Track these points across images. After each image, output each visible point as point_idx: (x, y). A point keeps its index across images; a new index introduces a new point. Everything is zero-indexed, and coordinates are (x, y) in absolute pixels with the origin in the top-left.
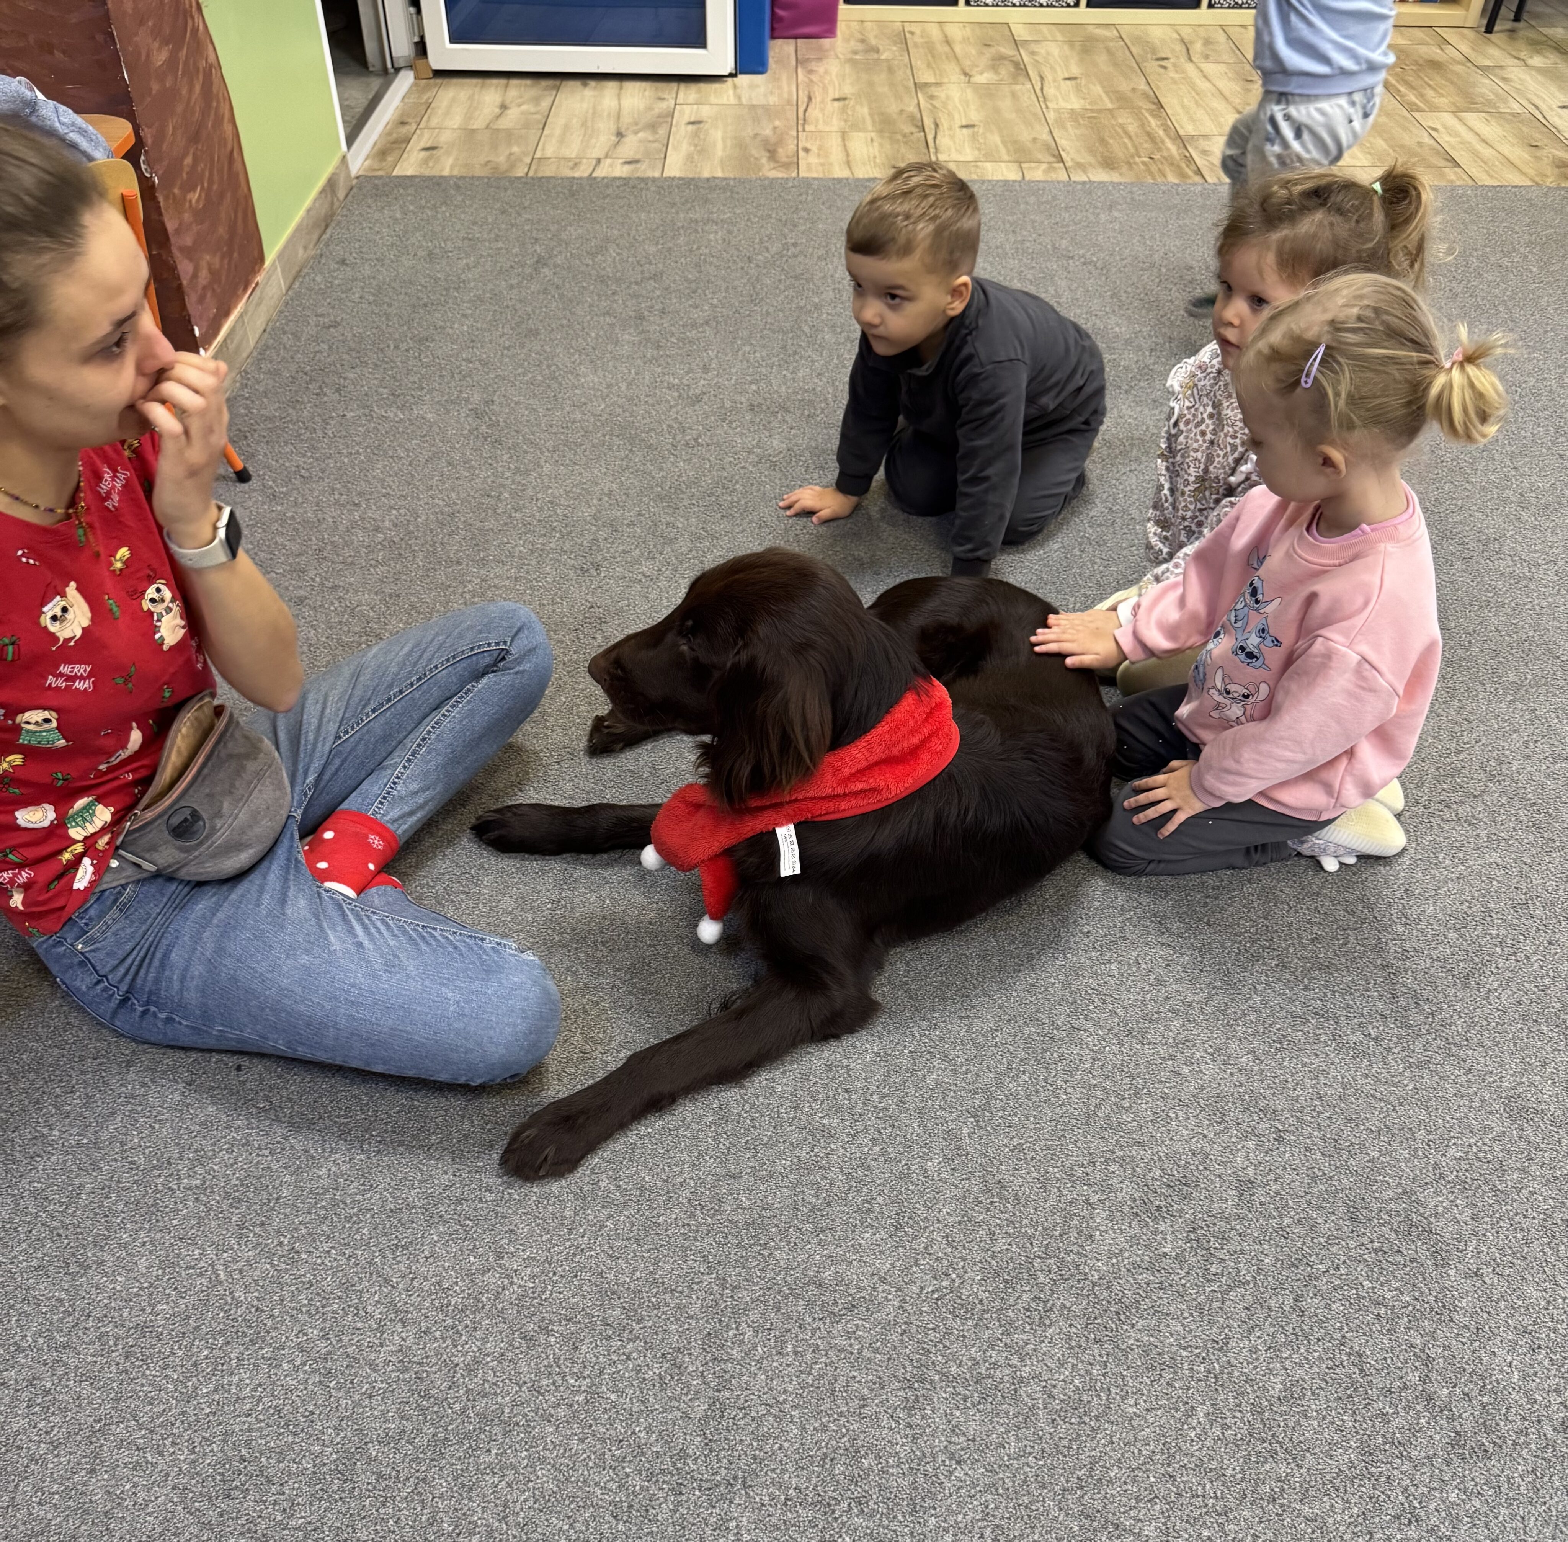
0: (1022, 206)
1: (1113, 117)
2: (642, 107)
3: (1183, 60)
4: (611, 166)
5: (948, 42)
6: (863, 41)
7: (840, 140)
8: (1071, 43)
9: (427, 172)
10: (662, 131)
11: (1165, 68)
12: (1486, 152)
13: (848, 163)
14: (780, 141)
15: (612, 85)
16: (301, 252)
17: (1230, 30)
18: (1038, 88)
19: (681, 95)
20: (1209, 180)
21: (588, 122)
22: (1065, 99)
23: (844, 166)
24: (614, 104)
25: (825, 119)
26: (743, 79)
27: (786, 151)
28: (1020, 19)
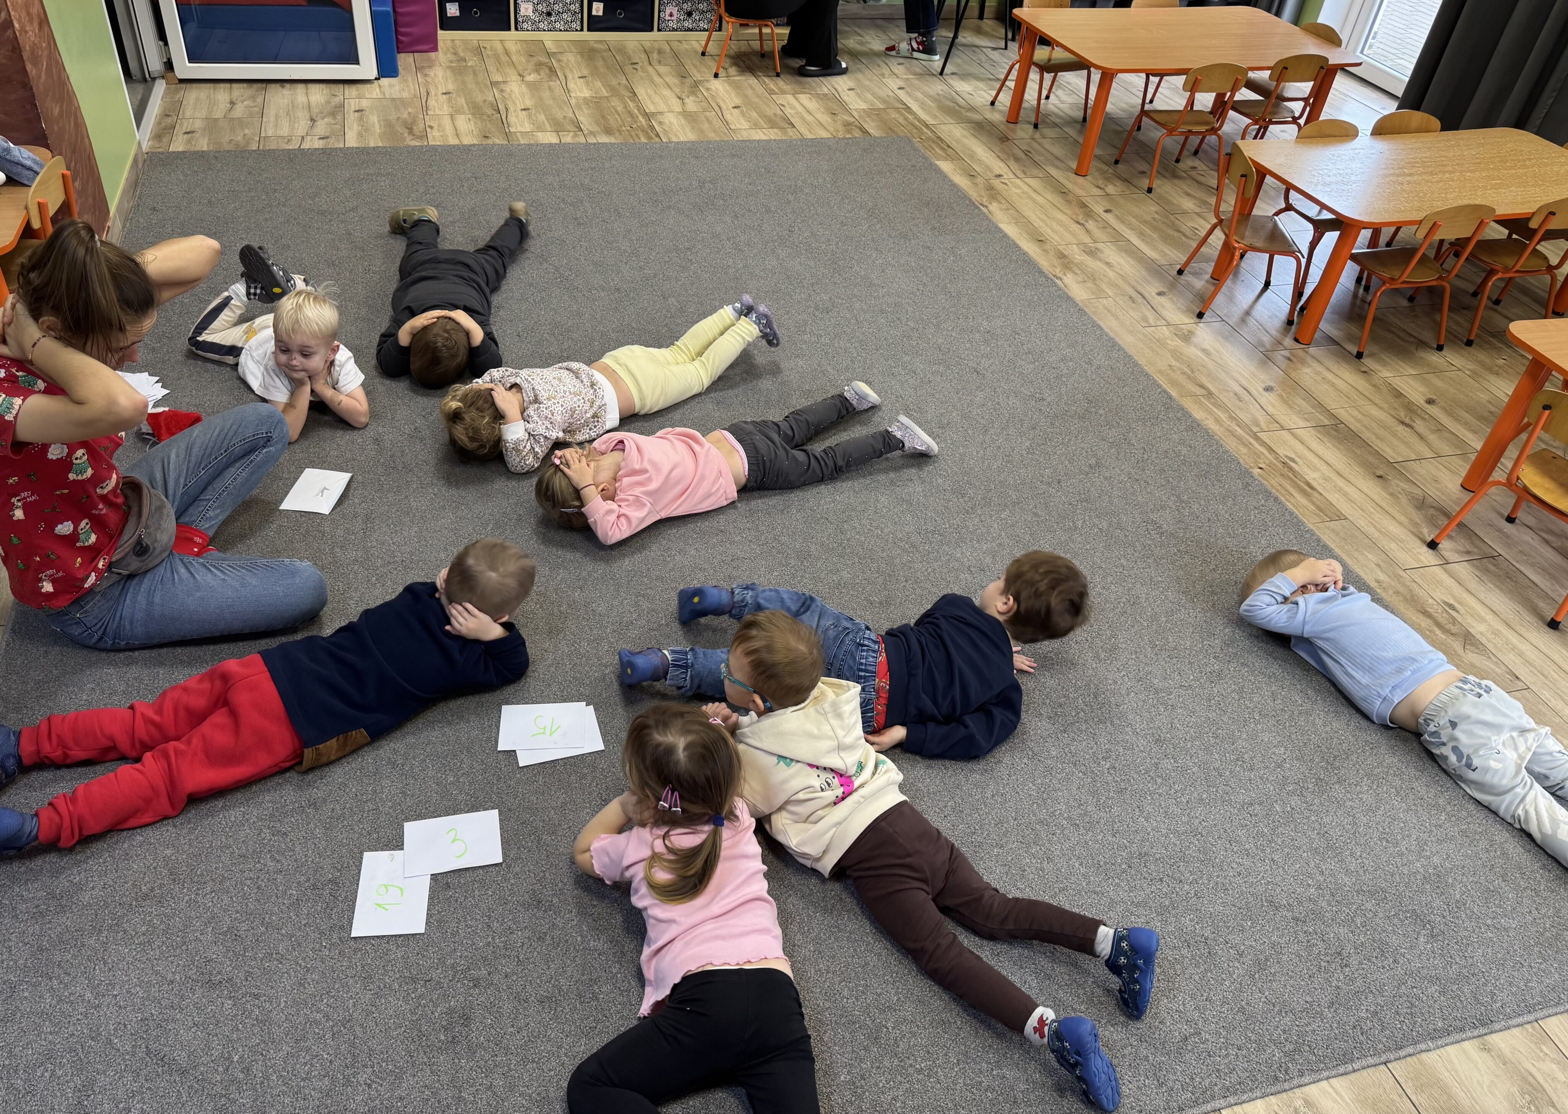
0: (561, 160)
1: (609, 101)
2: (323, 101)
3: (646, 63)
4: (311, 141)
5: (507, 53)
6: (455, 54)
7: (450, 120)
8: (581, 54)
9: (193, 149)
10: (339, 117)
11: (636, 69)
12: (809, 118)
13: (457, 135)
14: (414, 122)
15: (301, 87)
16: (126, 205)
17: (672, 43)
18: (564, 84)
19: (347, 92)
20: (664, 140)
21: (290, 112)
22: (580, 90)
23: (455, 137)
24: (305, 99)
25: (439, 106)
26: (385, 81)
27: (419, 128)
28: (549, 39)
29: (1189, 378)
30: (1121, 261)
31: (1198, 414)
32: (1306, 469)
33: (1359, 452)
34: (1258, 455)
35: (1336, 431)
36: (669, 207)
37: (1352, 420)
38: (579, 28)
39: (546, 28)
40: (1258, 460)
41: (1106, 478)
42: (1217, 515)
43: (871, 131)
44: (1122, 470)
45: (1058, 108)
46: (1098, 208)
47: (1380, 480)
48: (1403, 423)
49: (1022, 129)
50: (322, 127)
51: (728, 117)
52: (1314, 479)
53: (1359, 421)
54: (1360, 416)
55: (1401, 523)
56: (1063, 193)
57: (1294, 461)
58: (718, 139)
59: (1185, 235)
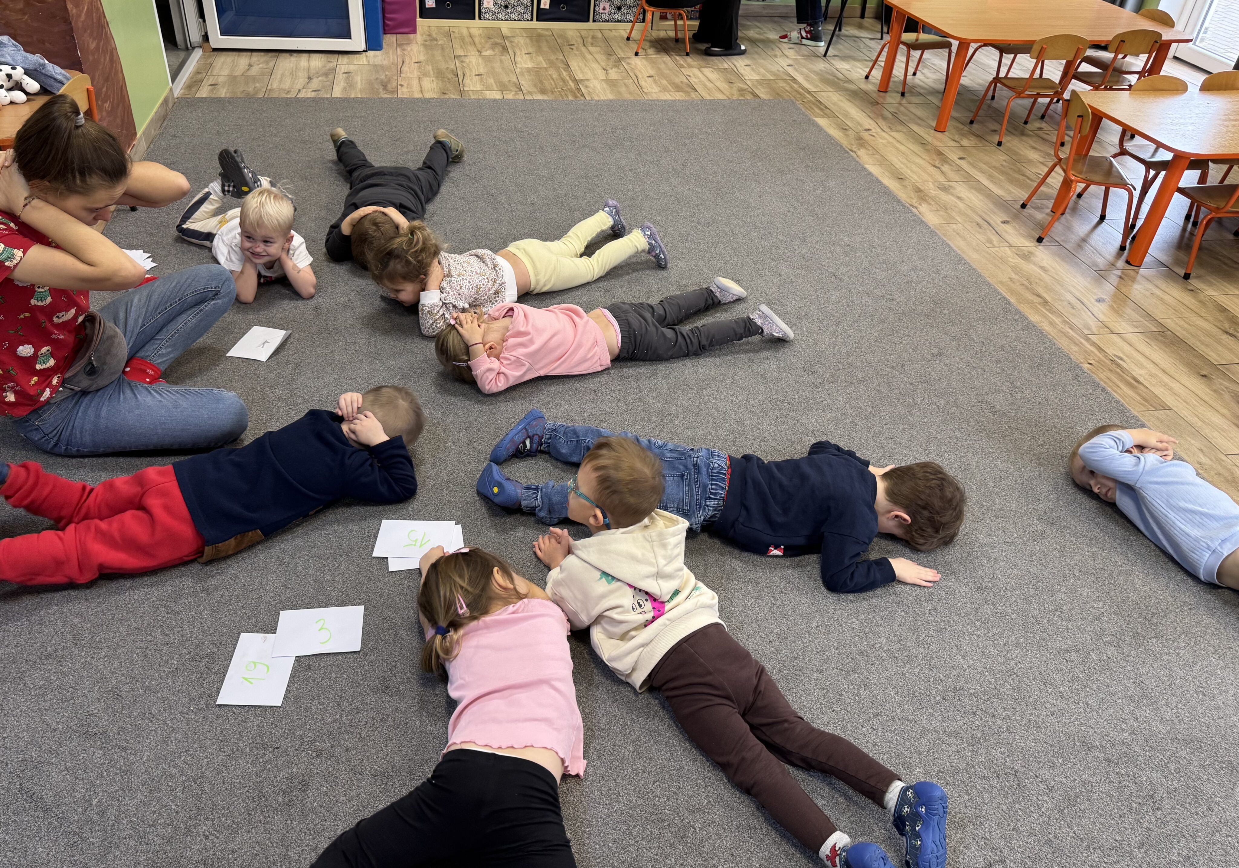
0: (502, 110)
1: (547, 71)
2: (320, 66)
3: (581, 45)
6: (429, 36)
7: (417, 81)
8: (531, 38)
9: (213, 96)
10: (331, 77)
11: (572, 49)
12: (710, 85)
13: (421, 91)
14: (389, 81)
15: (305, 56)
16: (153, 131)
17: (604, 32)
18: (512, 58)
19: (340, 60)
20: (587, 98)
21: (293, 74)
22: (524, 62)
23: (419, 93)
24: (306, 64)
25: (410, 71)
26: (371, 53)
27: (392, 86)
28: (505, 26)
29: (1027, 288)
30: (970, 195)
31: (1034, 318)
32: (1133, 366)
33: (1184, 355)
34: (1087, 353)
35: (1162, 336)
36: (584, 146)
37: (1178, 328)
38: (529, 18)
39: (503, 18)
40: (1088, 357)
41: (946, 365)
42: (1047, 400)
43: (761, 95)
44: (962, 359)
45: (923, 82)
46: (953, 156)
47: (1204, 378)
48: (1227, 333)
49: (891, 97)
50: (315, 83)
51: (643, 83)
52: (1141, 375)
53: (1185, 330)
54: (1186, 326)
55: (1223, 416)
56: (923, 144)
57: (1122, 359)
58: (631, 98)
59: (1029, 178)
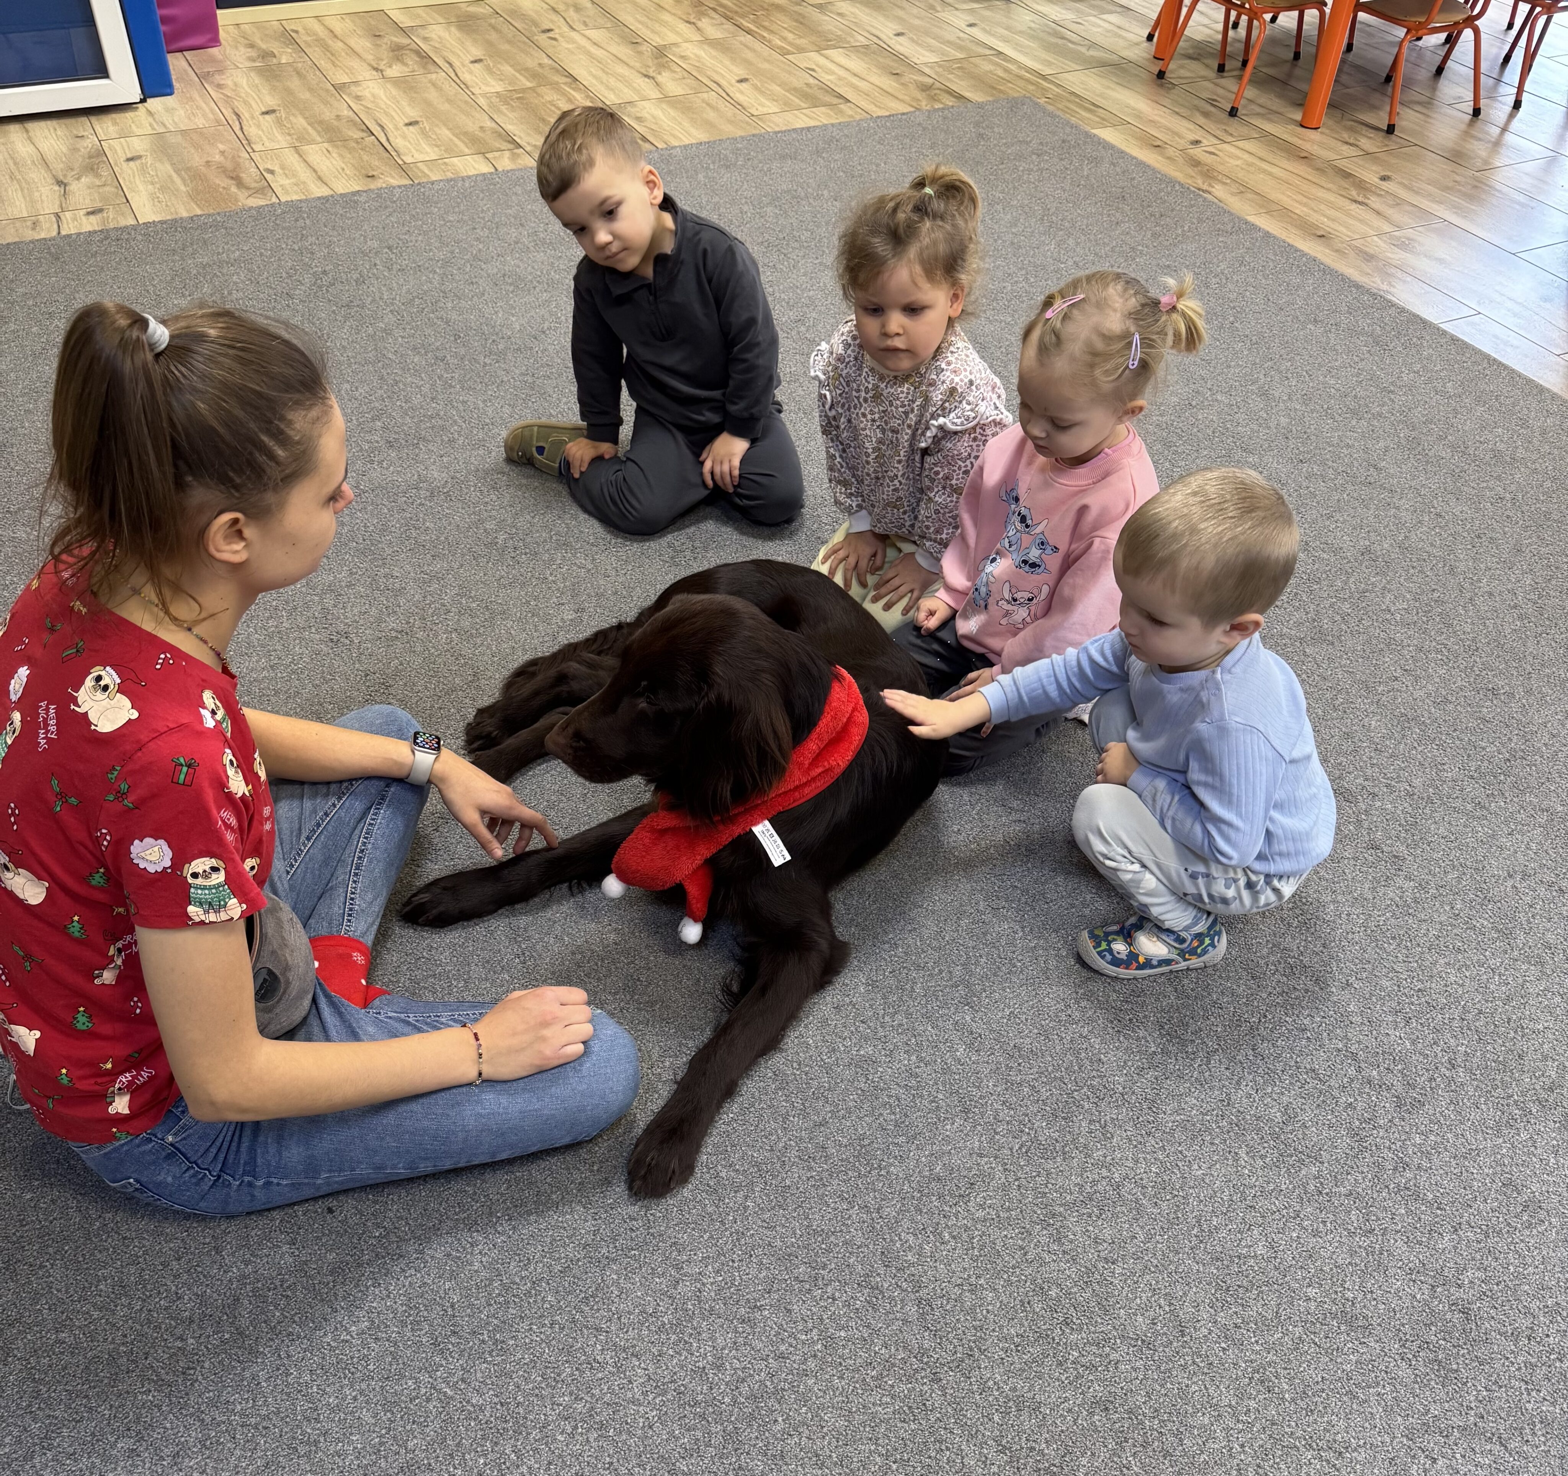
1: (538, 94)
2: (65, 150)
4: (75, 219)
5: (336, 37)
6: (252, 46)
7: (296, 156)
8: (454, 24)
10: (105, 172)
12: (862, 85)
13: (320, 178)
14: (237, 166)
18: (453, 75)
19: (98, 128)
20: (660, 146)
22: (484, 83)
23: (319, 183)
25: (266, 135)
27: (250, 174)
28: (391, 6)
43: (967, 94)
46: (1370, 175)
50: (82, 194)
51: (739, 97)
58: (742, 133)
